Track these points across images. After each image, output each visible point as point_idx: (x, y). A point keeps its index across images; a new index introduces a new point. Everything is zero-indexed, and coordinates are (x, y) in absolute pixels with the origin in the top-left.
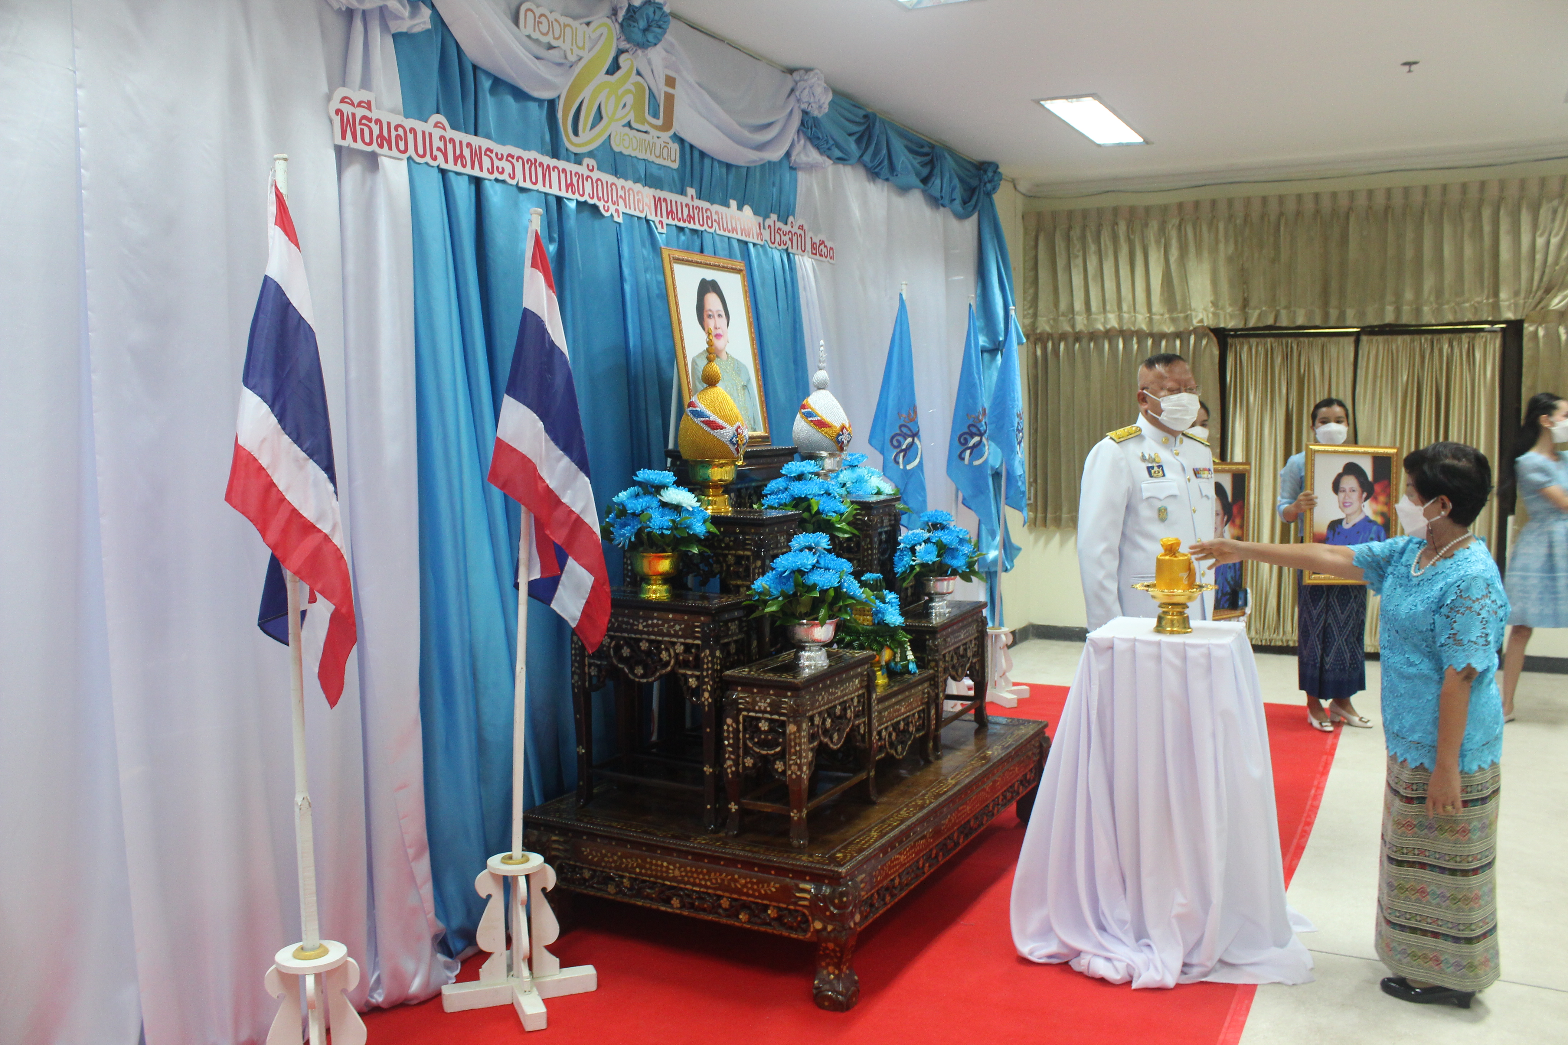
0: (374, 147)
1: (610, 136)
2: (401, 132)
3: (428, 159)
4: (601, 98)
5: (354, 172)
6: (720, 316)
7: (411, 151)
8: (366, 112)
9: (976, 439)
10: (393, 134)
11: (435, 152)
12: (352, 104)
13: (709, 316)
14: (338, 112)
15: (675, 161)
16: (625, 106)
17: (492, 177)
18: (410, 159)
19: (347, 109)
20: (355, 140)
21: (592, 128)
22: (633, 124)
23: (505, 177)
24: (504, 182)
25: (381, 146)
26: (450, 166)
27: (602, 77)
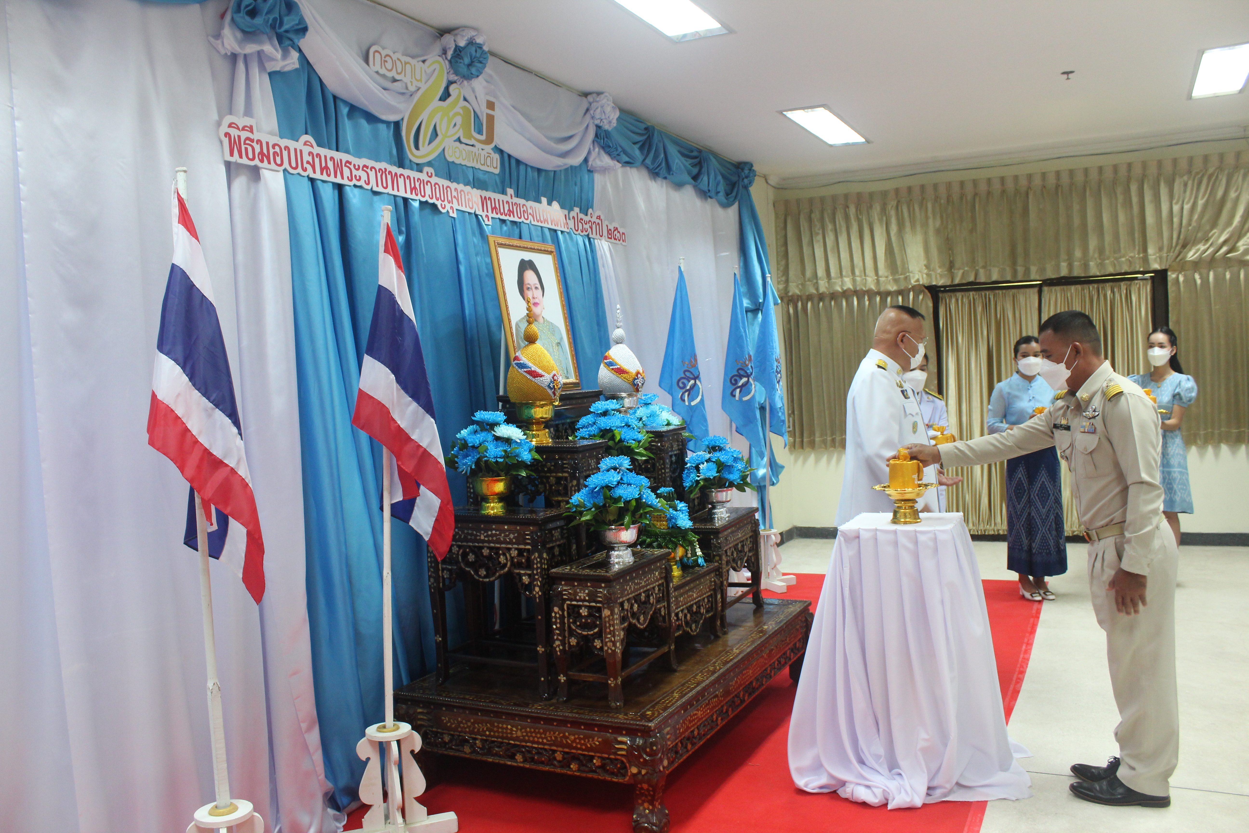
0: (257, 162)
1: (444, 150)
2: (277, 149)
3: (299, 170)
4: (436, 119)
5: (240, 182)
6: (536, 288)
7: (286, 165)
8: (249, 135)
9: (744, 380)
10: (272, 151)
11: (305, 165)
12: (238, 128)
13: (528, 289)
14: (227, 135)
15: (496, 168)
16: (455, 125)
17: (352, 184)
18: (285, 170)
19: (234, 132)
20: (241, 157)
21: (429, 144)
22: (463, 140)
23: (361, 183)
24: (361, 187)
25: (262, 161)
26: (318, 176)
27: (436, 103)
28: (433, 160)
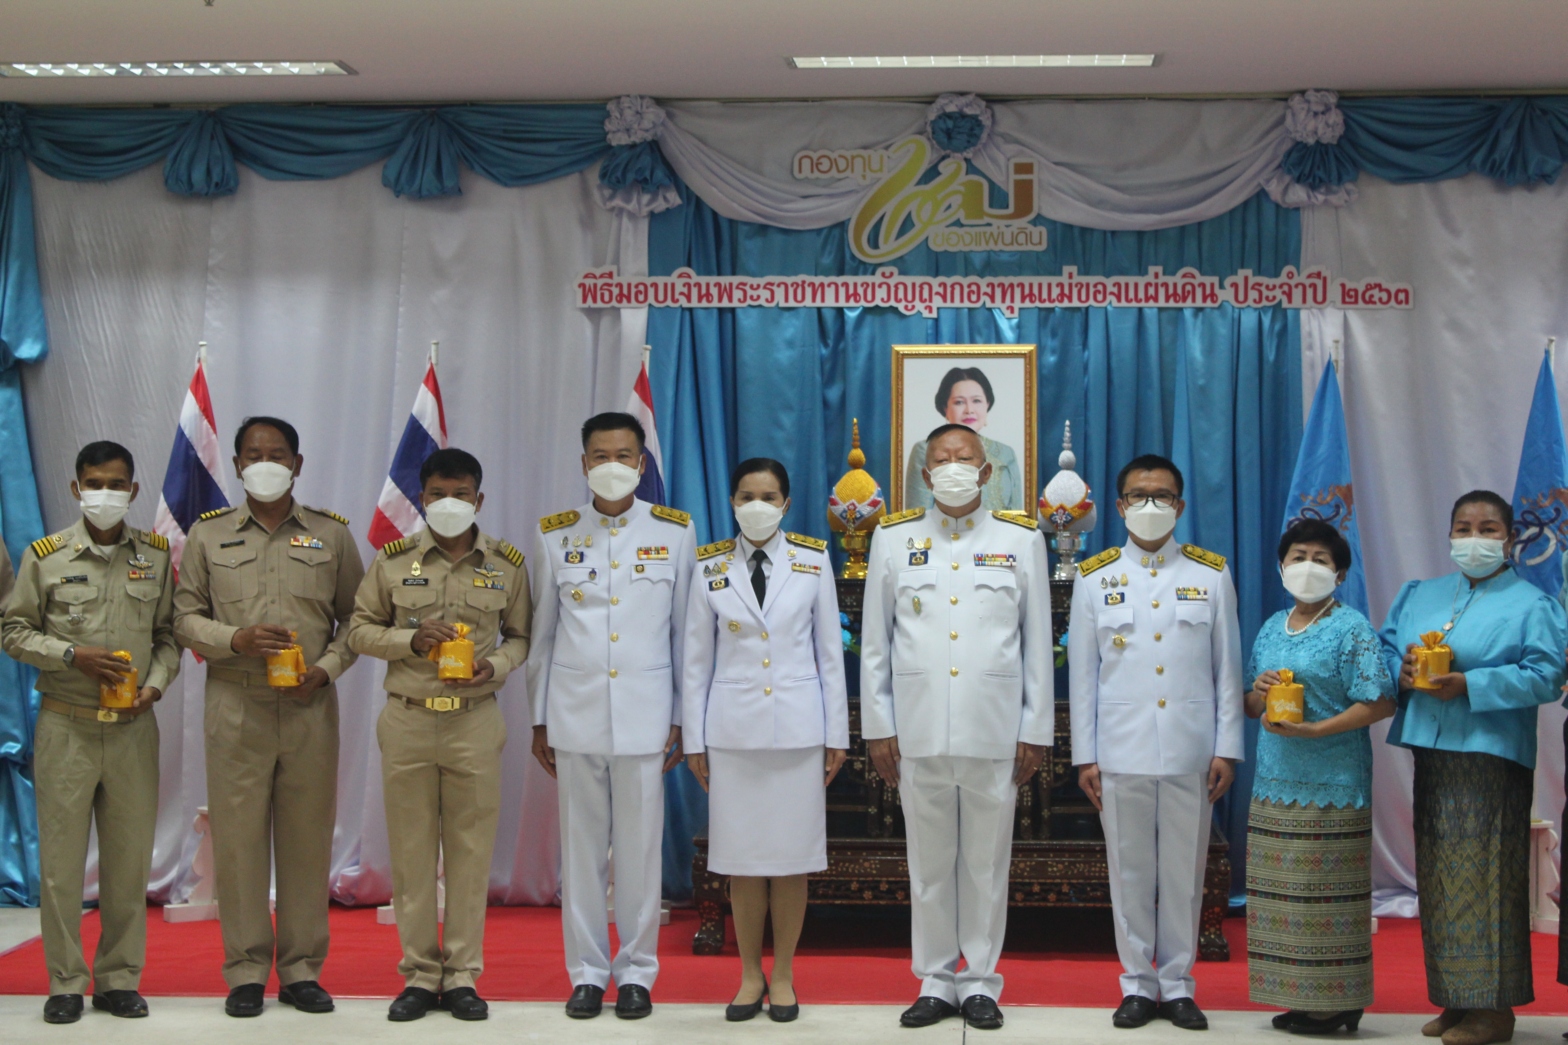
0: (614, 303)
1: (927, 238)
2: (641, 288)
3: (669, 303)
4: (912, 207)
5: (606, 322)
6: (976, 401)
7: (651, 299)
8: (609, 281)
9: (1533, 530)
10: (633, 290)
11: (677, 296)
12: (595, 277)
13: (958, 403)
14: (582, 285)
15: (1040, 243)
16: (949, 207)
17: (745, 305)
18: (650, 305)
19: (589, 282)
20: (595, 301)
21: (897, 238)
22: (963, 221)
23: (762, 302)
24: (760, 306)
25: (620, 301)
26: (694, 304)
27: (911, 188)
28: (906, 255)
